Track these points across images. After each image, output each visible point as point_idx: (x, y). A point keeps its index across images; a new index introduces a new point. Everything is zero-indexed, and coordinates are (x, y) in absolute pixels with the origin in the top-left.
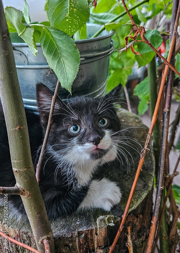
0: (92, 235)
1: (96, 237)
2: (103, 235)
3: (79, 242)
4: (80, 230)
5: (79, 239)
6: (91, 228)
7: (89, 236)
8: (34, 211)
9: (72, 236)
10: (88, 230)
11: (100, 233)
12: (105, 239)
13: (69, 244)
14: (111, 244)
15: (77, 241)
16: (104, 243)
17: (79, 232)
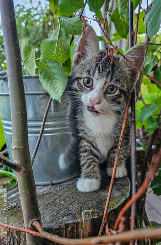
0: (78, 229)
1: (82, 231)
2: (88, 229)
3: (66, 235)
4: (67, 223)
5: (66, 232)
6: (76, 221)
7: (75, 231)
8: (27, 188)
9: (59, 228)
10: (75, 223)
11: (86, 227)
12: (90, 234)
15: (64, 232)
17: (66, 225)
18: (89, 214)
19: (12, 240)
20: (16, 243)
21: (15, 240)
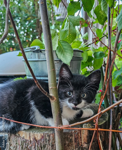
0: (81, 134)
1: (83, 135)
2: (86, 134)
3: (75, 137)
5: (75, 135)
7: (79, 135)
8: (57, 109)
9: (71, 132)
12: (87, 137)
13: (70, 137)
14: (90, 142)
15: (74, 135)
16: (87, 141)
17: (74, 131)
18: (87, 126)
19: (45, 140)
20: (47, 142)
21: (47, 140)
